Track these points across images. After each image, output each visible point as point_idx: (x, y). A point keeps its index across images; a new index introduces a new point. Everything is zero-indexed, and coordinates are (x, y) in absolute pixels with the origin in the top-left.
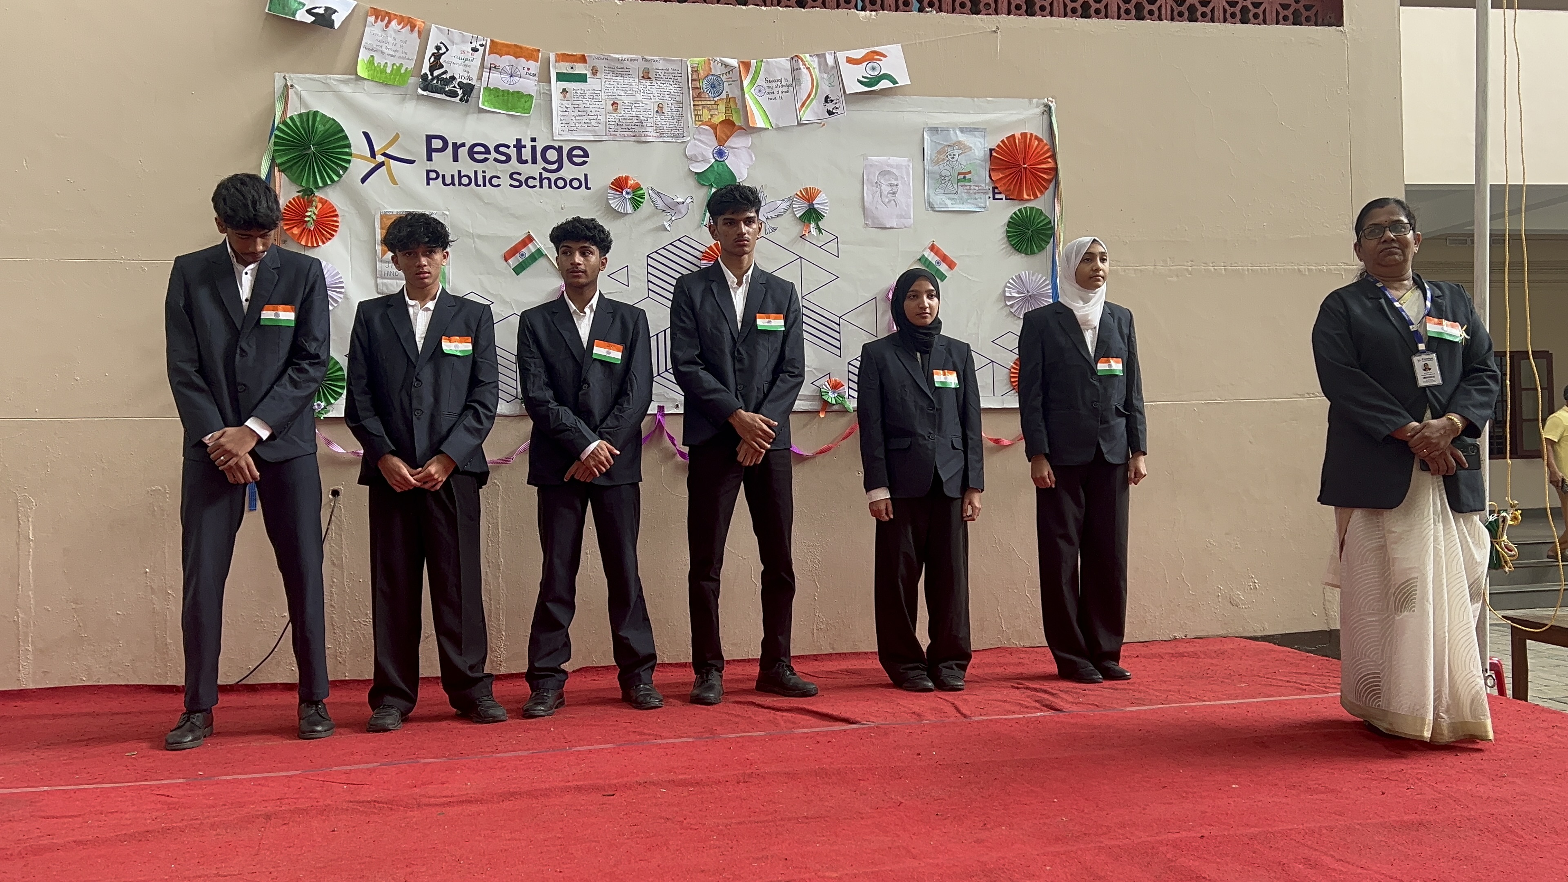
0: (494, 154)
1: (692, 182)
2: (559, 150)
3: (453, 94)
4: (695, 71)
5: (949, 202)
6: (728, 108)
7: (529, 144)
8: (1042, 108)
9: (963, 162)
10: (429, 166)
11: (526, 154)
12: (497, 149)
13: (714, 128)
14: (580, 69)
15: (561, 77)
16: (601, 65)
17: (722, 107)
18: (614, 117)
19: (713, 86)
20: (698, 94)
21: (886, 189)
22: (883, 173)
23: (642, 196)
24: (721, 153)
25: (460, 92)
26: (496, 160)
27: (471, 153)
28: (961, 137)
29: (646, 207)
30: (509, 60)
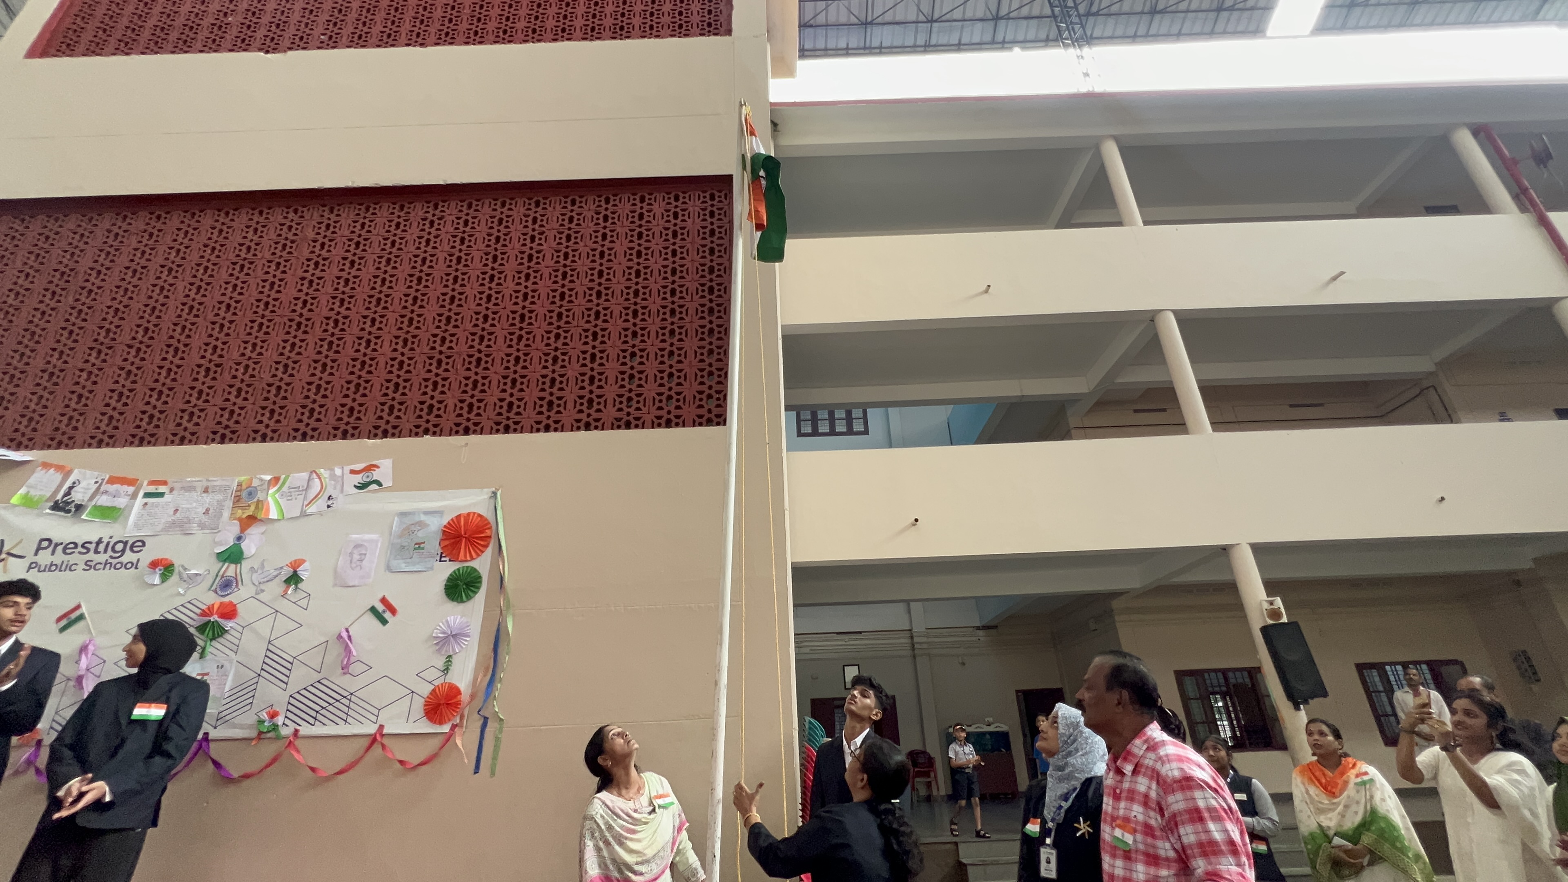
0: (80, 549)
1: (211, 560)
2: (126, 543)
4: (240, 485)
5: (403, 565)
6: (257, 508)
7: (107, 541)
8: (489, 495)
9: (421, 535)
10: (35, 559)
11: (101, 548)
12: (83, 546)
13: (240, 520)
14: (162, 489)
15: (146, 495)
16: (177, 486)
17: (251, 507)
18: (172, 518)
19: (250, 494)
20: (238, 499)
21: (356, 557)
22: (357, 546)
23: (171, 572)
24: (239, 538)
26: (80, 553)
27: (65, 549)
28: (423, 518)
29: (174, 578)
30: (117, 486)
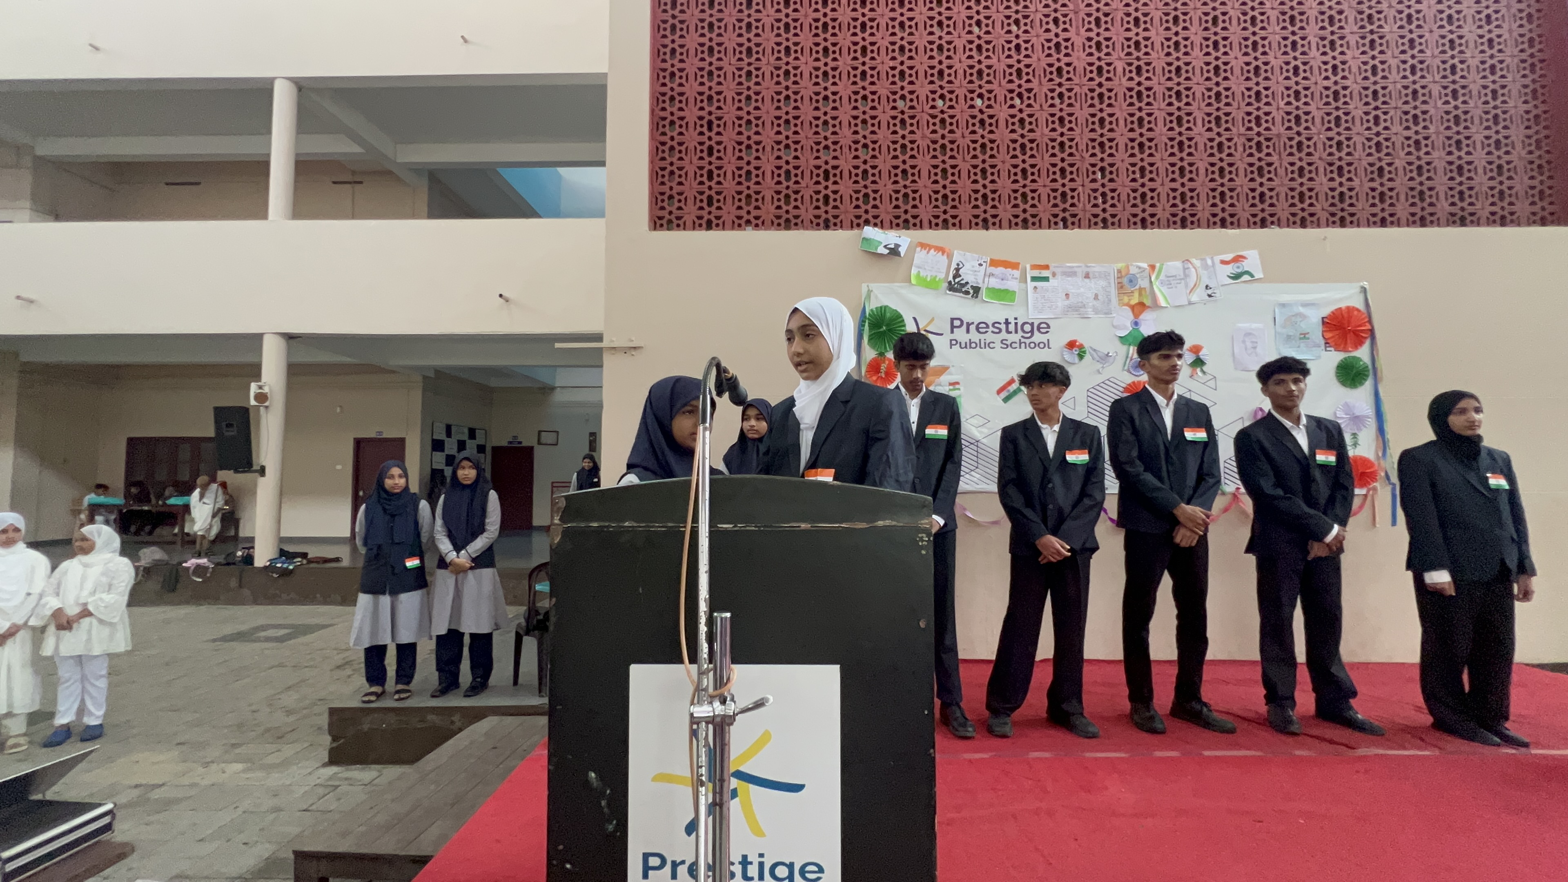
0: (991, 329)
1: (1117, 342)
2: (1032, 324)
3: (967, 293)
4: (1119, 271)
6: (1140, 294)
7: (1013, 321)
8: (1358, 290)
9: (1304, 326)
10: (952, 336)
11: (1012, 327)
12: (993, 325)
13: (1133, 308)
14: (1045, 273)
15: (1034, 279)
16: (1057, 270)
17: (1136, 294)
18: (1067, 302)
19: (1131, 281)
20: (1120, 286)
21: (1249, 345)
22: (1248, 334)
23: (1084, 352)
24: (1136, 324)
25: (971, 291)
26: (992, 332)
27: (978, 328)
28: (1302, 310)
29: (1087, 357)
30: (1000, 270)
